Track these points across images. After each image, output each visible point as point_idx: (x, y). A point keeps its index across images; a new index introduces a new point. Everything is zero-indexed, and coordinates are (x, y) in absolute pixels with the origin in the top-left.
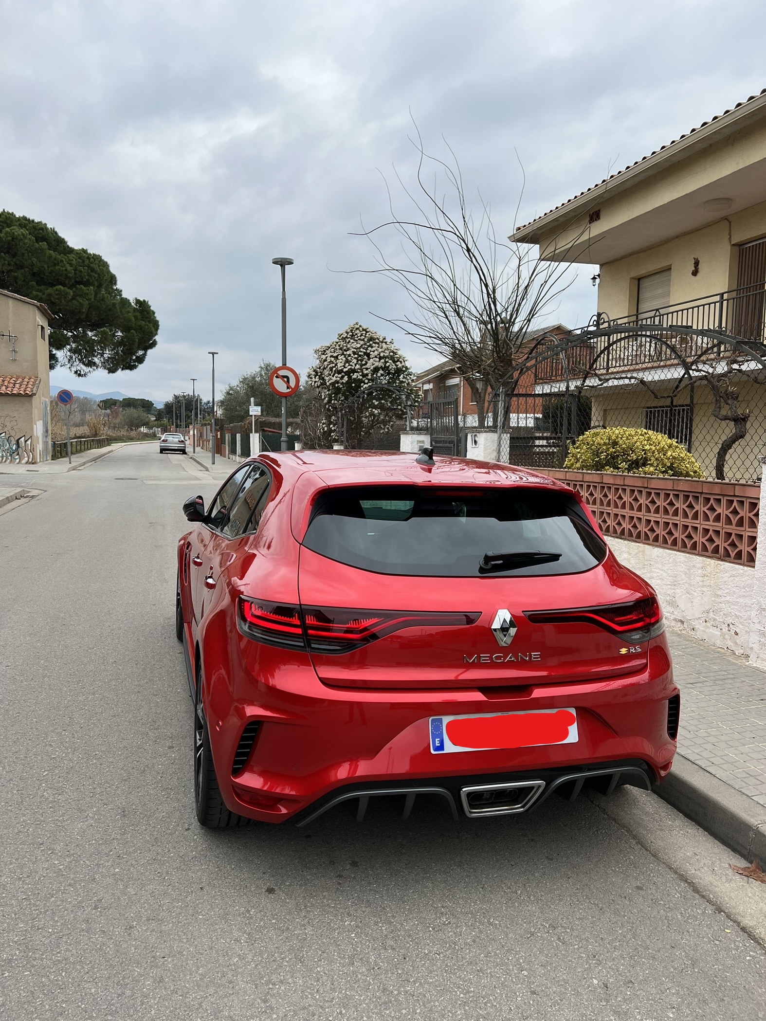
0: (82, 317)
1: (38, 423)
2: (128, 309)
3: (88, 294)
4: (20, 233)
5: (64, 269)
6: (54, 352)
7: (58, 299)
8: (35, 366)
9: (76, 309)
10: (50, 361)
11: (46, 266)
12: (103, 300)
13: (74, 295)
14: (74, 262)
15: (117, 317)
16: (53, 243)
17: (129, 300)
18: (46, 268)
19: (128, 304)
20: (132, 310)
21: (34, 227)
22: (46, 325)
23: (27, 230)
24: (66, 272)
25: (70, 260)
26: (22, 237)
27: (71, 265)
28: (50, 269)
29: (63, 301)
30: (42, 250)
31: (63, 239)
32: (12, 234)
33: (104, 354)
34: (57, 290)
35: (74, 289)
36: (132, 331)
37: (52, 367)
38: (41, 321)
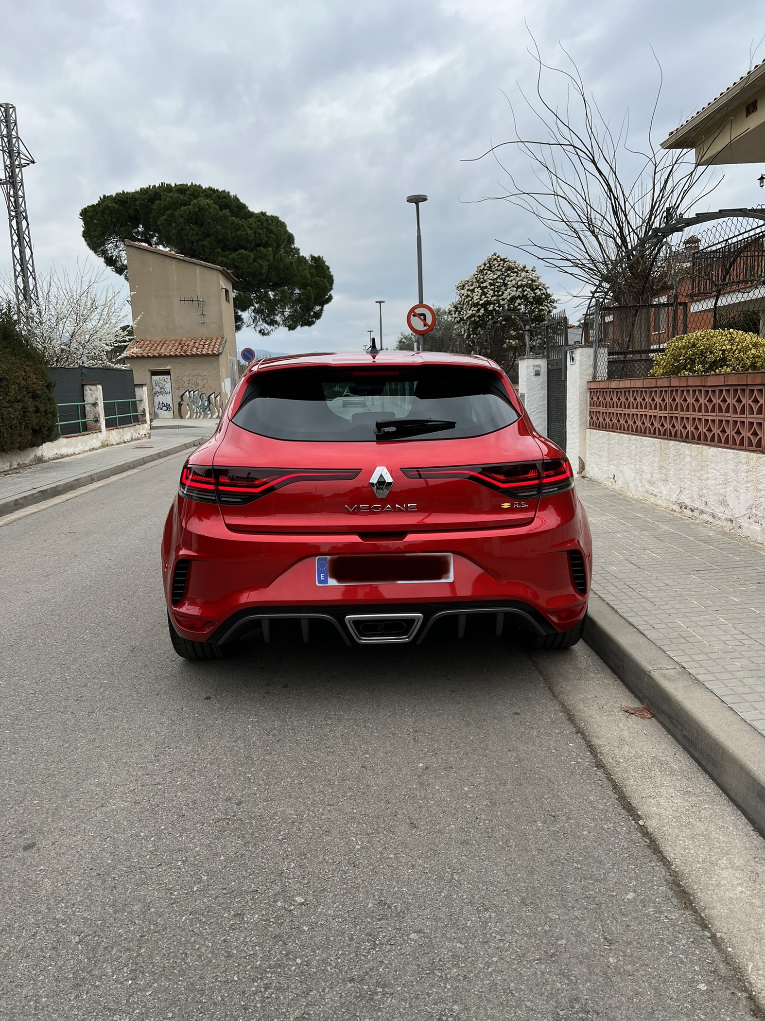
0: (263, 278)
1: (225, 380)
2: (304, 267)
3: (267, 255)
4: (205, 203)
5: (245, 233)
6: (240, 313)
7: (241, 262)
8: (221, 328)
9: (257, 271)
10: (236, 322)
11: (229, 232)
12: (281, 259)
13: (254, 257)
14: (254, 226)
15: (294, 275)
16: (235, 209)
17: (305, 258)
18: (230, 234)
19: (304, 262)
20: (308, 268)
21: (219, 197)
22: (230, 288)
23: (212, 200)
24: (246, 236)
25: (250, 224)
26: (207, 207)
27: (251, 228)
28: (233, 234)
29: (245, 264)
30: (225, 217)
31: (244, 205)
32: (198, 205)
33: (284, 312)
34: (239, 254)
35: (255, 252)
36: (309, 288)
37: (238, 328)
38: (224, 284)
